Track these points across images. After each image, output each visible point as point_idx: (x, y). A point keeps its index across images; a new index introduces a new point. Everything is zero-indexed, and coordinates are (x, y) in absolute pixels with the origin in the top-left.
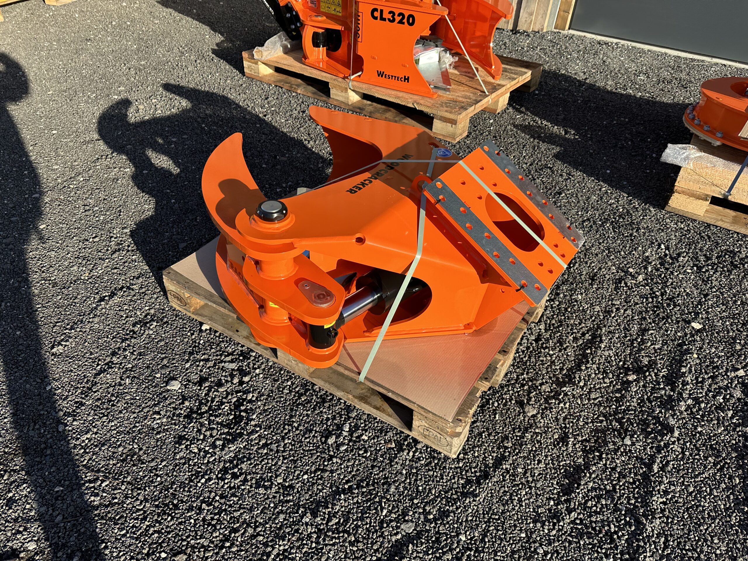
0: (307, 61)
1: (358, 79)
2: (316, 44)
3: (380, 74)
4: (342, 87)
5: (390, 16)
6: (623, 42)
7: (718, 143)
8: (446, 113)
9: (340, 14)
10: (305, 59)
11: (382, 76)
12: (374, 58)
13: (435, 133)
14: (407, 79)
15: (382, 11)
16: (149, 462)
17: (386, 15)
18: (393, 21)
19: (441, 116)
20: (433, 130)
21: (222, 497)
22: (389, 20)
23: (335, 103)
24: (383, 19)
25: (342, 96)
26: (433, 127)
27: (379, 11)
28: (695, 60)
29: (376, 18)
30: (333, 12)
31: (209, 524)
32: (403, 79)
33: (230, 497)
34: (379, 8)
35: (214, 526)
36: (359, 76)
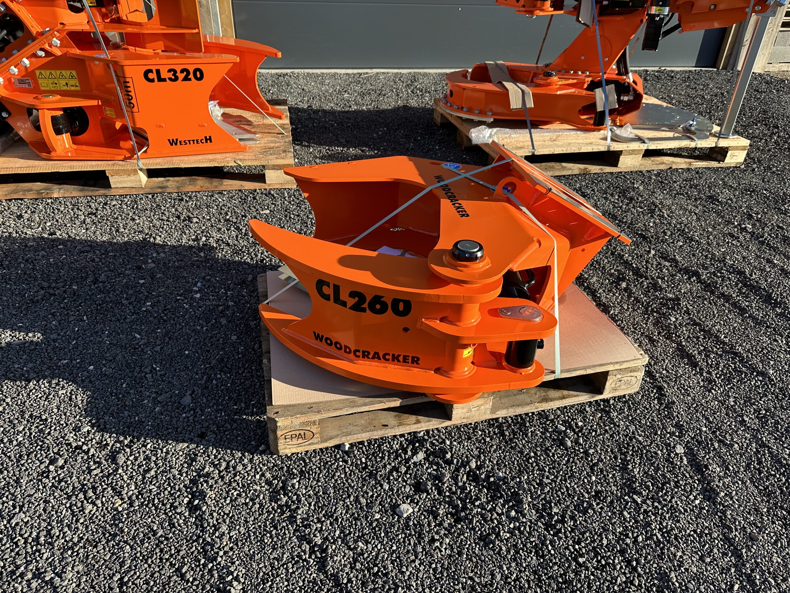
0: (53, 154)
1: (144, 154)
2: (58, 132)
3: (173, 142)
4: (128, 170)
5: (171, 75)
6: (296, 71)
7: (492, 120)
8: (279, 160)
9: (78, 88)
10: (49, 152)
11: (176, 144)
12: (160, 126)
13: (270, 185)
14: (209, 139)
15: (158, 71)
16: (492, 578)
17: (165, 74)
18: (176, 79)
19: (274, 165)
20: (267, 182)
21: (579, 543)
22: (170, 79)
23: (121, 192)
24: (160, 79)
25: (130, 181)
26: (266, 178)
27: (154, 71)
28: (360, 74)
29: (152, 81)
30: (65, 88)
31: (604, 566)
32: (204, 141)
33: (583, 537)
34: (154, 68)
35: (608, 564)
36: (145, 152)
